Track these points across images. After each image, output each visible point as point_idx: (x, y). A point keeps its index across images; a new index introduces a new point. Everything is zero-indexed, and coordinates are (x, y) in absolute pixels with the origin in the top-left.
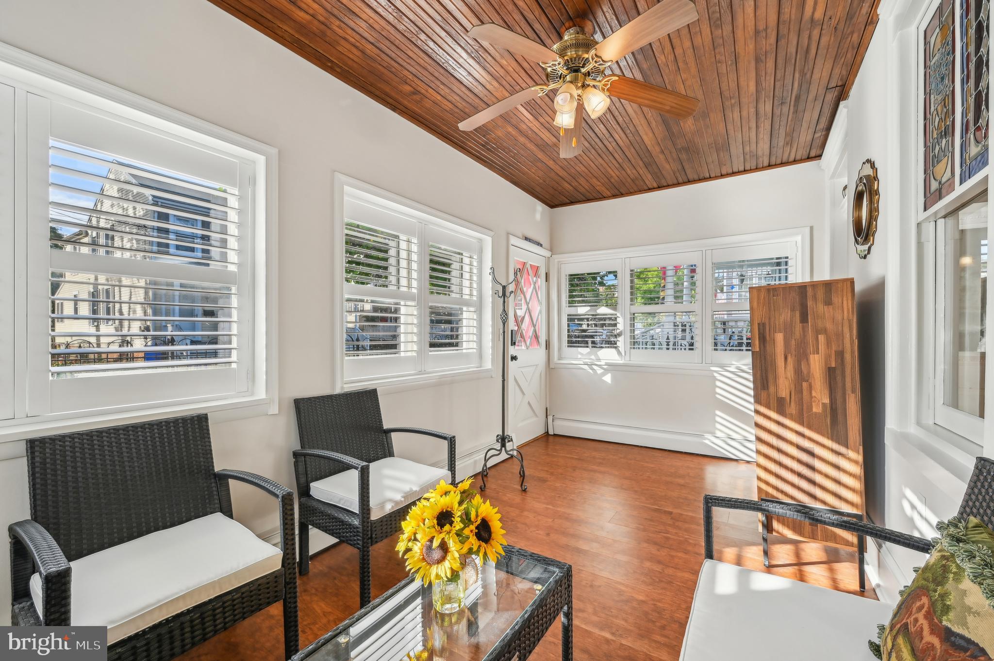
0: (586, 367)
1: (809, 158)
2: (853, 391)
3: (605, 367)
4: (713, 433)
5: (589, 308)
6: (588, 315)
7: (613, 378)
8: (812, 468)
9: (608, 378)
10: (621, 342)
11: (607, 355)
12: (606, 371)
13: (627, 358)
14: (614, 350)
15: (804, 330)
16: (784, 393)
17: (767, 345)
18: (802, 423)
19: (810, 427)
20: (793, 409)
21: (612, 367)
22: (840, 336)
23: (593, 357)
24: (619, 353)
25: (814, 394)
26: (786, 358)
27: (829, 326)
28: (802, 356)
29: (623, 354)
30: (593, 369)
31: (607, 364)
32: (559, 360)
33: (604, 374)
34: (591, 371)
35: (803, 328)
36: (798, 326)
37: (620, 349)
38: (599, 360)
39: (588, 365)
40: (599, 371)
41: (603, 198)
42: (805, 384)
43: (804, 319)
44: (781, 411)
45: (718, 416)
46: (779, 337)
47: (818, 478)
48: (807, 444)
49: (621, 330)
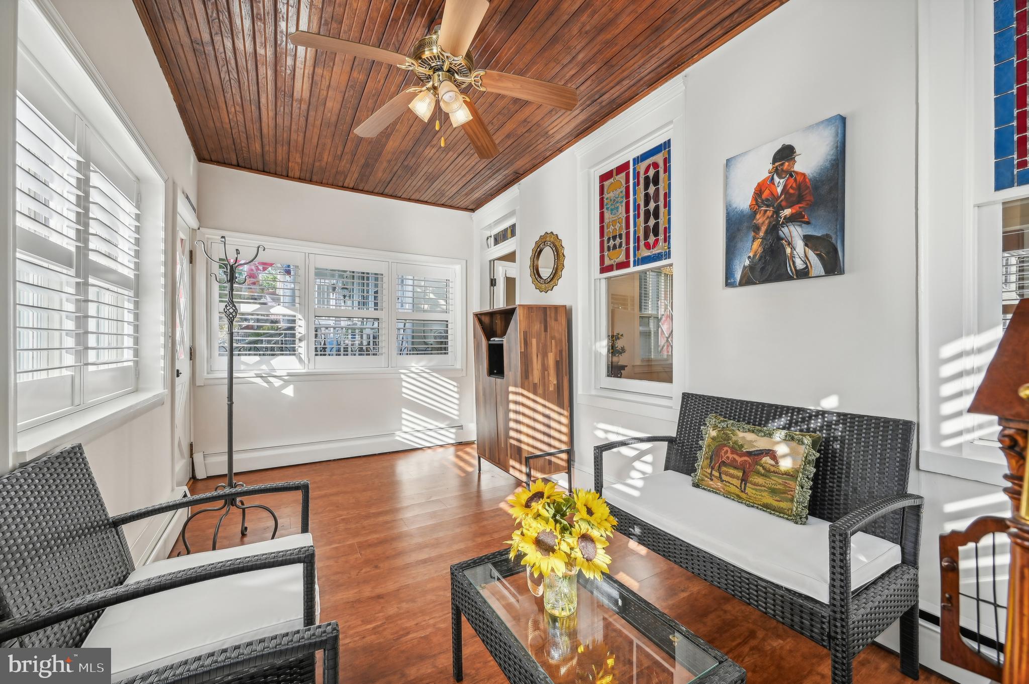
0: (259, 381)
1: (466, 209)
2: (566, 375)
3: (286, 378)
4: (400, 430)
5: (258, 306)
6: (258, 315)
7: (296, 390)
8: (549, 426)
9: (289, 391)
10: (302, 348)
11: (283, 364)
12: (287, 383)
13: (311, 366)
14: (293, 357)
15: (546, 335)
16: (536, 381)
17: (528, 347)
18: (544, 398)
19: (549, 401)
20: (540, 391)
21: (293, 378)
22: (561, 341)
23: (264, 367)
24: (300, 360)
25: (550, 379)
26: (537, 356)
27: (557, 335)
28: (545, 355)
29: (306, 362)
30: (268, 382)
31: (289, 375)
32: (208, 373)
33: (283, 387)
34: (265, 385)
35: (545, 335)
36: (543, 333)
37: (302, 356)
38: (274, 370)
39: (262, 377)
40: (277, 383)
41: (286, 175)
42: (546, 372)
43: (546, 330)
44: (535, 393)
45: (404, 413)
46: (534, 341)
47: (553, 433)
48: (547, 412)
49: (303, 333)
